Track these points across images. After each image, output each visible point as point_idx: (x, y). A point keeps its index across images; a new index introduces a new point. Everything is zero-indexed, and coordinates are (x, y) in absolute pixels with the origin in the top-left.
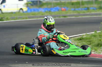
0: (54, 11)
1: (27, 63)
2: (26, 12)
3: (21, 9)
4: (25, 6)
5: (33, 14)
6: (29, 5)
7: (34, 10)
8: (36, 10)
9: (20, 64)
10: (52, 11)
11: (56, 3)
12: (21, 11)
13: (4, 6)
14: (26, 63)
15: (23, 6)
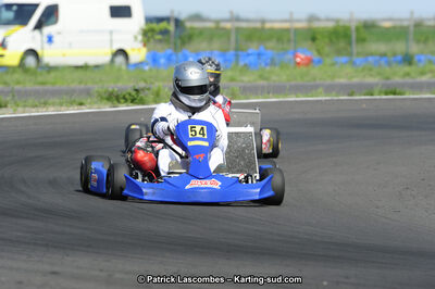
13: (50, 39)
15: (136, 38)
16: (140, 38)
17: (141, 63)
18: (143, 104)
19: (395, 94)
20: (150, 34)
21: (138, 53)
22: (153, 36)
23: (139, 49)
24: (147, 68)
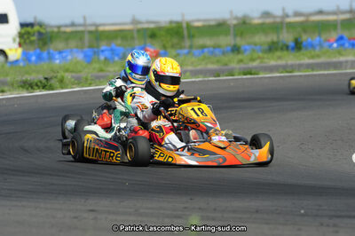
3: (3, 53)
6: (35, 38)
15: (14, 40)
16: (18, 40)
17: (17, 61)
18: (53, 89)
19: (251, 74)
20: (26, 36)
21: (15, 53)
22: (28, 38)
23: (16, 50)
24: (21, 64)
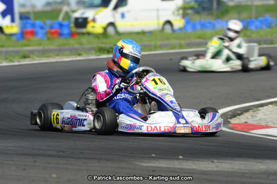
0: (256, 27)
1: (181, 157)
2: (181, 29)
3: (168, 22)
4: (178, 15)
5: (199, 37)
6: (190, 12)
7: (203, 26)
8: (208, 25)
9: (162, 162)
10: (253, 27)
11: (263, 6)
12: (168, 27)
13: (123, 16)
14: (178, 159)
